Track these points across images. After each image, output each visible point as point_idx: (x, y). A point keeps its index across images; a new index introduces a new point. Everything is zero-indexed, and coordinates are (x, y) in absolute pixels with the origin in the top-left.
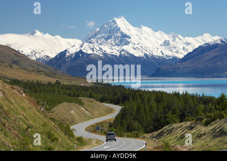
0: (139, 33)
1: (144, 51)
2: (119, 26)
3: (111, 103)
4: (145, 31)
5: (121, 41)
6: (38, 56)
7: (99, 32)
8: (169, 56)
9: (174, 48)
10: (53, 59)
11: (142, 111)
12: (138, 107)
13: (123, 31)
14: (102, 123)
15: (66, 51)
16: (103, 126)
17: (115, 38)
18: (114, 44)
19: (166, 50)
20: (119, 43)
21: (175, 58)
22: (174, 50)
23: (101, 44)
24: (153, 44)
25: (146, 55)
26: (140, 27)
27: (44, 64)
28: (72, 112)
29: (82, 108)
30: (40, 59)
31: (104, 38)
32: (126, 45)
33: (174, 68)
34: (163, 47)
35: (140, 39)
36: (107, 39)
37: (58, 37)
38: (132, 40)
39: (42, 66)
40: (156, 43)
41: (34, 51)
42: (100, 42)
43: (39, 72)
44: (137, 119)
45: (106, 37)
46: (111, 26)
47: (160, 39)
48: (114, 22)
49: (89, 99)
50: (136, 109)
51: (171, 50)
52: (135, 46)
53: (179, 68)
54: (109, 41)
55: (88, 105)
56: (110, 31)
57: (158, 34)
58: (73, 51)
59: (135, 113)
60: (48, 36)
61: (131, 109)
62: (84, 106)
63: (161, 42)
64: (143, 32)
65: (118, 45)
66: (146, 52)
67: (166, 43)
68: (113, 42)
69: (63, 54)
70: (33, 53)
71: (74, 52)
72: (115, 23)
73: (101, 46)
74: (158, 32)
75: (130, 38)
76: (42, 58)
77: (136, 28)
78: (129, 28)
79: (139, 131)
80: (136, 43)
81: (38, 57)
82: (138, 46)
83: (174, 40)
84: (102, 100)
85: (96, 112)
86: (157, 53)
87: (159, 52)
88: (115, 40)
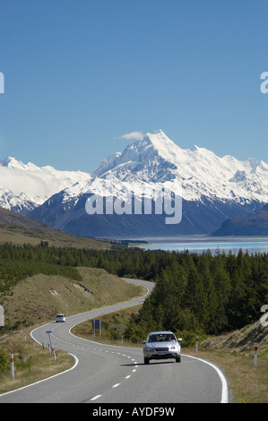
0: (190, 159)
1: (201, 191)
2: (156, 148)
3: (138, 278)
4: (201, 157)
5: (160, 174)
6: (14, 202)
7: (121, 159)
8: (245, 200)
9: (254, 184)
10: (40, 207)
11: (200, 286)
12: (191, 279)
13: (163, 156)
14: (114, 316)
15: (63, 192)
16: (116, 322)
17: (149, 168)
18: (148, 179)
19: (240, 188)
20: (156, 178)
21: (255, 203)
22: (253, 188)
23: (124, 180)
24: (216, 179)
25: (203, 197)
26: (193, 149)
27: (24, 215)
28: (55, 293)
29: (77, 286)
30: (17, 207)
31: (129, 168)
32: (169, 180)
33: (254, 221)
34: (235, 183)
35: (193, 169)
36: (135, 170)
37: (49, 168)
38: (179, 171)
39: (21, 219)
40: (221, 176)
41: (7, 194)
42: (122, 177)
43: (12, 228)
44: (188, 305)
45: (133, 167)
46: (142, 148)
47: (229, 170)
48: (147, 139)
49: (93, 270)
50: (185, 283)
51: (248, 189)
52: (185, 182)
53: (262, 221)
54: (139, 173)
55: (91, 280)
56: (140, 156)
57: (224, 160)
58: (74, 192)
59: (184, 293)
60: (31, 166)
61: (176, 284)
62: (81, 283)
63: (231, 175)
64: (198, 158)
65: (154, 181)
66: (204, 193)
67: (240, 177)
68: (145, 176)
69: (58, 198)
70: (6, 197)
71: (77, 194)
72: (150, 142)
73: (124, 183)
74: (225, 157)
75: (176, 168)
76: (22, 206)
77: (185, 151)
78: (174, 151)
79: (194, 329)
80: (187, 177)
81: (14, 205)
82: (190, 182)
83: (253, 171)
84: (122, 273)
85: (107, 295)
86: (223, 195)
87: (228, 192)
88: (150, 172)
